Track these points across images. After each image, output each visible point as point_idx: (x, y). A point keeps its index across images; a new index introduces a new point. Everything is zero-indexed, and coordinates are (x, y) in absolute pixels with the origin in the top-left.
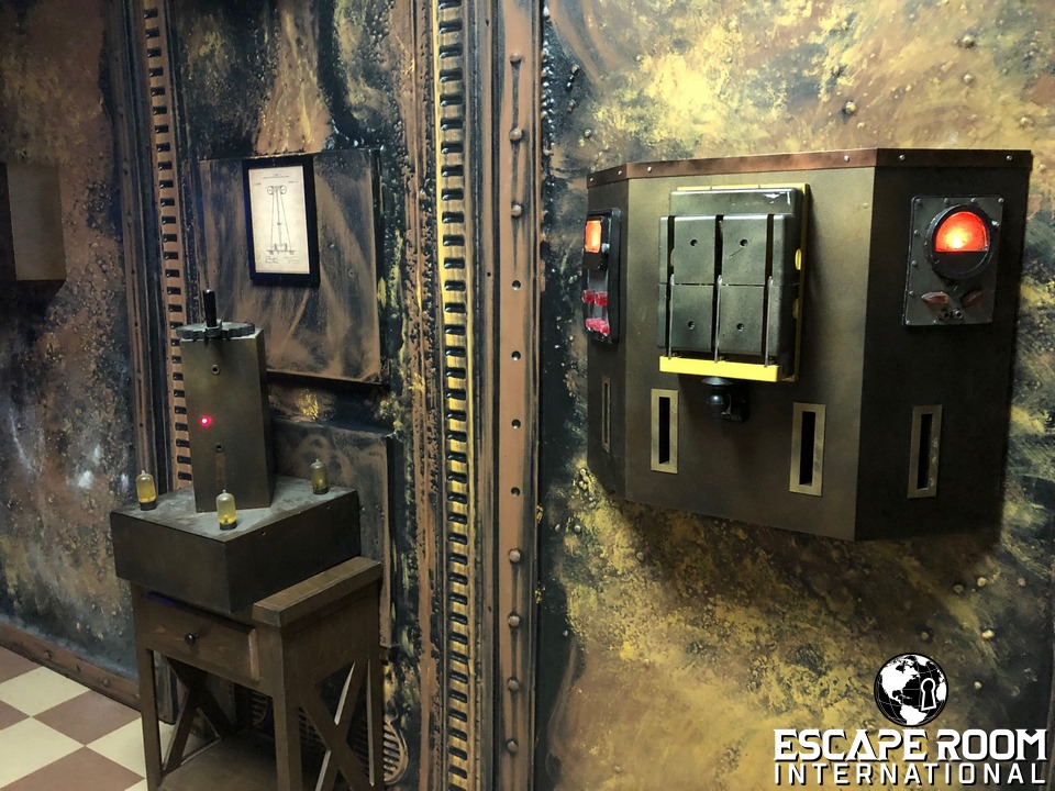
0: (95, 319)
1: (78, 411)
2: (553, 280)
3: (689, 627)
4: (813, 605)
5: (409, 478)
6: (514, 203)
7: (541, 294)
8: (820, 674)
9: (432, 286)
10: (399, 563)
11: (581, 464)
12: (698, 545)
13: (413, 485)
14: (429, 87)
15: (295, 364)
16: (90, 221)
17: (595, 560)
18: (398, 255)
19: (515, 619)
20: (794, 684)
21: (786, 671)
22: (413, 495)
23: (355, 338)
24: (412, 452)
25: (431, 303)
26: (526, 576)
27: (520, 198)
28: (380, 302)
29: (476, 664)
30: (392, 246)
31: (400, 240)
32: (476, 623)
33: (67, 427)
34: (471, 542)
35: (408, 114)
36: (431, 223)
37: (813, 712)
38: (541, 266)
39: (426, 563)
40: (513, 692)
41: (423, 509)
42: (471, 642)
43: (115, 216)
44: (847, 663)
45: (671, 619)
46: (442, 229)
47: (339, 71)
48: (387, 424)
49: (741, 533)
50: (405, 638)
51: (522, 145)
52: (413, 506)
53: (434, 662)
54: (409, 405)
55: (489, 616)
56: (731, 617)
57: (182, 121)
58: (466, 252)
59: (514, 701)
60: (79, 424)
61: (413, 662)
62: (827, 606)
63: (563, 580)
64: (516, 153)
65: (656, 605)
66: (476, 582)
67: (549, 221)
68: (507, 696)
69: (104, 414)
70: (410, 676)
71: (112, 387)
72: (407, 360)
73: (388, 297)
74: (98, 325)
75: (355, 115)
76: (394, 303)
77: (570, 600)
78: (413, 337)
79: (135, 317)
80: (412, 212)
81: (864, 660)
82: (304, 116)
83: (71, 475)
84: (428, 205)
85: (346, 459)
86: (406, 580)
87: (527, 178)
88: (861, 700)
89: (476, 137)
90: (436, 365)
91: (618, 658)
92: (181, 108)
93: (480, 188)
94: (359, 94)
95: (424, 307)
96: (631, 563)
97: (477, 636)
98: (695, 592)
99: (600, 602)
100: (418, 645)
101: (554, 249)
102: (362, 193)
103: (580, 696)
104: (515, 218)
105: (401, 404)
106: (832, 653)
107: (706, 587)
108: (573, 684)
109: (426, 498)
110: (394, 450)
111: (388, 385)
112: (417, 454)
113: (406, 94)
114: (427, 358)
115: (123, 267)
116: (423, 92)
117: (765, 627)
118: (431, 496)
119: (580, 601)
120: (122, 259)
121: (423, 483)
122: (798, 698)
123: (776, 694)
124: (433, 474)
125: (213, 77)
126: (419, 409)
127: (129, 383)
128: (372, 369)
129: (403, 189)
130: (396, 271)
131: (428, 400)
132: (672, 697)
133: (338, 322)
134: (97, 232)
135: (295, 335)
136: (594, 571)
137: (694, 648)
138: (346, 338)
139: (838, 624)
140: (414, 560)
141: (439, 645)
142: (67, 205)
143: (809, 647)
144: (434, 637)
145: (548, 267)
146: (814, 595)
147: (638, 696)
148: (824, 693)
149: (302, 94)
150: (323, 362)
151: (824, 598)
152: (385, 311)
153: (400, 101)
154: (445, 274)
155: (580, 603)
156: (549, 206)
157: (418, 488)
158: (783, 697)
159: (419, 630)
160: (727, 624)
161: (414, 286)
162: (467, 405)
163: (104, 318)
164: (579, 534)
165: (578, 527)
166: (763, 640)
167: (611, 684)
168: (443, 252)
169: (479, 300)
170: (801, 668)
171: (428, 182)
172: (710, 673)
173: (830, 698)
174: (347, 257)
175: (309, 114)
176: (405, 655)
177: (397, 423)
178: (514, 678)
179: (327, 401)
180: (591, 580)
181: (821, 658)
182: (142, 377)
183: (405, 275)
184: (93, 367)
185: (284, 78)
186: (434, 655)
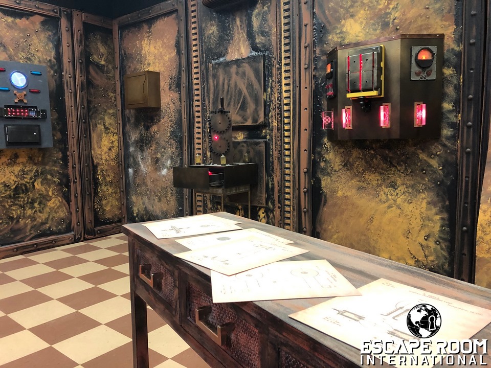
0: (170, 119)
1: (163, 150)
2: (316, 86)
3: (358, 183)
4: (393, 169)
5: (271, 153)
6: (305, 65)
7: (314, 90)
8: (396, 189)
9: (280, 93)
10: (268, 180)
11: (325, 140)
12: (361, 158)
13: (273, 155)
14: (281, 35)
15: (237, 122)
16: (170, 88)
17: (330, 168)
18: (270, 85)
19: (305, 190)
20: (389, 193)
21: (386, 190)
22: (273, 158)
23: (256, 111)
24: (272, 145)
25: (280, 99)
26: (309, 176)
27: (307, 63)
28: (264, 99)
29: (293, 207)
30: (268, 82)
31: (271, 81)
32: (293, 194)
33: (159, 155)
34: (292, 169)
35: (274, 43)
36: (280, 74)
37: (394, 201)
38: (313, 82)
39: (276, 179)
40: (305, 212)
41: (276, 162)
42: (292, 200)
43: (178, 86)
44: (403, 184)
45: (353, 181)
46: (284, 75)
47: (253, 33)
48: (265, 137)
49: (372, 152)
50: (270, 204)
51: (308, 48)
52: (273, 161)
53: (279, 210)
54: (272, 130)
55: (297, 191)
56: (370, 178)
57: (202, 54)
58: (290, 81)
59: (305, 215)
60: (163, 154)
61: (272, 211)
62: (397, 168)
63: (320, 176)
64: (306, 50)
65: (348, 178)
66: (293, 182)
67: (315, 68)
68: (303, 214)
69: (172, 149)
70: (271, 216)
71: (175, 140)
72: (272, 116)
73: (267, 98)
74: (171, 121)
75: (258, 45)
76: (268, 100)
77: (322, 182)
78: (274, 109)
79: (184, 116)
80: (274, 71)
81: (408, 182)
82: (242, 48)
83: (160, 171)
84: (279, 69)
85: (252, 150)
86: (270, 185)
87: (309, 57)
88: (407, 194)
89: (294, 48)
90: (281, 117)
91: (337, 196)
92: (202, 50)
93: (295, 62)
94: (259, 39)
95: (278, 99)
96: (341, 167)
97: (293, 198)
98: (360, 172)
99: (331, 180)
100: (274, 205)
101: (317, 76)
102: (260, 67)
103: (326, 211)
104: (305, 69)
105: (269, 130)
106: (399, 183)
107: (363, 170)
108: (323, 207)
109: (277, 159)
110: (267, 145)
111: (266, 125)
112: (274, 145)
113: (273, 38)
114: (278, 115)
115: (181, 101)
116: (279, 36)
117: (380, 178)
118: (278, 158)
119: (325, 181)
120: (180, 99)
121: (276, 154)
122: (390, 197)
123: (383, 197)
124: (279, 151)
125: (213, 40)
126: (275, 131)
127: (181, 138)
128: (261, 119)
129: (271, 65)
130: (269, 90)
131: (278, 128)
132: (353, 205)
133: (251, 107)
134: (172, 91)
135: (237, 113)
136: (329, 171)
137: (360, 189)
138: (254, 112)
139: (400, 173)
140: (273, 179)
141: (281, 204)
142: (162, 84)
143: (393, 182)
144: (279, 202)
145: (315, 82)
146: (394, 166)
147: (343, 207)
148: (397, 195)
149: (242, 41)
150: (246, 120)
151: (396, 166)
152: (265, 102)
153: (272, 40)
154: (284, 88)
155: (325, 182)
156: (316, 65)
157: (274, 155)
158: (385, 198)
159: (274, 200)
160: (369, 180)
161: (275, 94)
162: (290, 127)
163: (173, 118)
164: (325, 161)
165: (324, 159)
166: (379, 183)
167: (335, 205)
168: (284, 82)
169: (294, 95)
170: (390, 189)
171: (279, 62)
172: (364, 195)
173: (399, 195)
174: (255, 87)
175: (244, 47)
176: (270, 209)
177: (268, 137)
178: (305, 208)
179: (246, 134)
180: (328, 174)
181: (396, 184)
182: (186, 134)
183: (272, 90)
184: (169, 134)
185: (236, 37)
186: (279, 207)
